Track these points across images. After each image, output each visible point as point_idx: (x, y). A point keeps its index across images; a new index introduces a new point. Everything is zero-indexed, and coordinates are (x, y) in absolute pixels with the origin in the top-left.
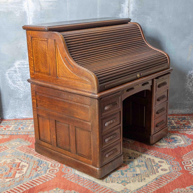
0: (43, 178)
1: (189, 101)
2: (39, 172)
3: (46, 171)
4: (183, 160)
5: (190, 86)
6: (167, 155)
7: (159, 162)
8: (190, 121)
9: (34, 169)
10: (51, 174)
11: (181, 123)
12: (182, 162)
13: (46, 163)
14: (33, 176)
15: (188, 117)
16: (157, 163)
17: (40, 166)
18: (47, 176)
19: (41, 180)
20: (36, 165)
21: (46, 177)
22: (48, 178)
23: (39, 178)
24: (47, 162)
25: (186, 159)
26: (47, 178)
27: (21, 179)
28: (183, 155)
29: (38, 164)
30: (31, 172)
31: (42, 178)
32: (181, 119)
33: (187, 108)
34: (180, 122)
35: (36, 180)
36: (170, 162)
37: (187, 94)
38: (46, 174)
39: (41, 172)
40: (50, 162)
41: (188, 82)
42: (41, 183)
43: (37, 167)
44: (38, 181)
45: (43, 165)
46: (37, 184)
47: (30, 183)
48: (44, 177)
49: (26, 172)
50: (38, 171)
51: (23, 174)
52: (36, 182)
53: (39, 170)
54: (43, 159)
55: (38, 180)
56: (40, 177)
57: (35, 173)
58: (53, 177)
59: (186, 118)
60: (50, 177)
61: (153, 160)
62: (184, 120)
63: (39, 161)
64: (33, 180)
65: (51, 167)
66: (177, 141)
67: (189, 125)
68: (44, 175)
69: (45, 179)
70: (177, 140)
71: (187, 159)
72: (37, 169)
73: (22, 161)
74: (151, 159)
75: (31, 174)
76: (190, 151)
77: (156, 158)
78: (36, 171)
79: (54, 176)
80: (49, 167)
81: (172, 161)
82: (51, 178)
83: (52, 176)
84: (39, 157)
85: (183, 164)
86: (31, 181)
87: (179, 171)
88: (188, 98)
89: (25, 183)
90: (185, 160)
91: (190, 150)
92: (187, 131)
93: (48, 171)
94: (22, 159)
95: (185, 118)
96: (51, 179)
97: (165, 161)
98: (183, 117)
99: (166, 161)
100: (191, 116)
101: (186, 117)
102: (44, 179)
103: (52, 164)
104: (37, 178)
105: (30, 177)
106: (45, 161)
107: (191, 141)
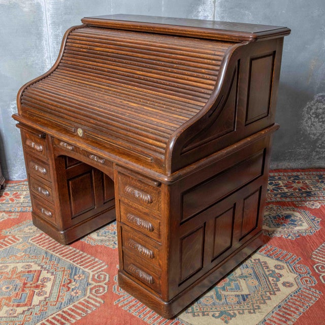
0: (81, 306)
1: (305, 148)
2: (73, 293)
3: (85, 290)
4: (314, 263)
5: (308, 126)
6: (285, 252)
7: (276, 267)
8: (306, 181)
9: (64, 285)
10: (95, 298)
11: (295, 185)
12: (314, 267)
13: (84, 272)
14: (64, 302)
15: (303, 173)
16: (273, 269)
17: (75, 280)
18: (88, 302)
19: (78, 311)
20: (67, 276)
21: (86, 303)
22: (90, 305)
23: (74, 306)
24: (85, 270)
25: (318, 259)
26: (87, 307)
27: (43, 308)
28: (313, 251)
29: (71, 274)
30: (59, 292)
31: (79, 305)
32: (292, 179)
33: (300, 159)
34: (293, 185)
35: (70, 312)
36: (294, 267)
37: (302, 138)
38: (86, 298)
39: (76, 293)
40: (90, 269)
41: (306, 119)
42: (79, 318)
43: (69, 281)
44: (73, 313)
45: (79, 277)
46: (72, 319)
47: (59, 318)
48: (83, 305)
49: (51, 293)
50: (71, 290)
51: (45, 296)
52: (69, 315)
53: (73, 287)
54: (77, 264)
55: (73, 311)
56: (76, 303)
57: (66, 296)
58: (98, 304)
59: (301, 177)
60: (92, 304)
61: (265, 263)
62: (297, 179)
63: (72, 269)
64: (63, 312)
65: (93, 282)
66: (296, 223)
67: (308, 190)
68: (81, 300)
69: (86, 309)
70: (295, 221)
71: (321, 260)
72: (69, 285)
73: (42, 267)
74: (261, 261)
75: (59, 296)
76: (321, 243)
77: (268, 258)
78: (68, 290)
79: (100, 302)
80: (90, 281)
81: (298, 265)
82: (95, 306)
83: (96, 301)
84: (71, 260)
85: (317, 271)
86: (60, 312)
87: (313, 287)
88: (304, 144)
89: (50, 318)
90: (318, 262)
91: (322, 241)
92: (307, 202)
93: (89, 291)
94: (42, 264)
95: (297, 176)
96: (94, 309)
97: (285, 265)
98: (295, 174)
99: (288, 266)
100: (307, 173)
101: (299, 174)
102: (83, 307)
103: (94, 276)
104: (71, 306)
105: (58, 305)
106: (82, 267)
107: (318, 222)
